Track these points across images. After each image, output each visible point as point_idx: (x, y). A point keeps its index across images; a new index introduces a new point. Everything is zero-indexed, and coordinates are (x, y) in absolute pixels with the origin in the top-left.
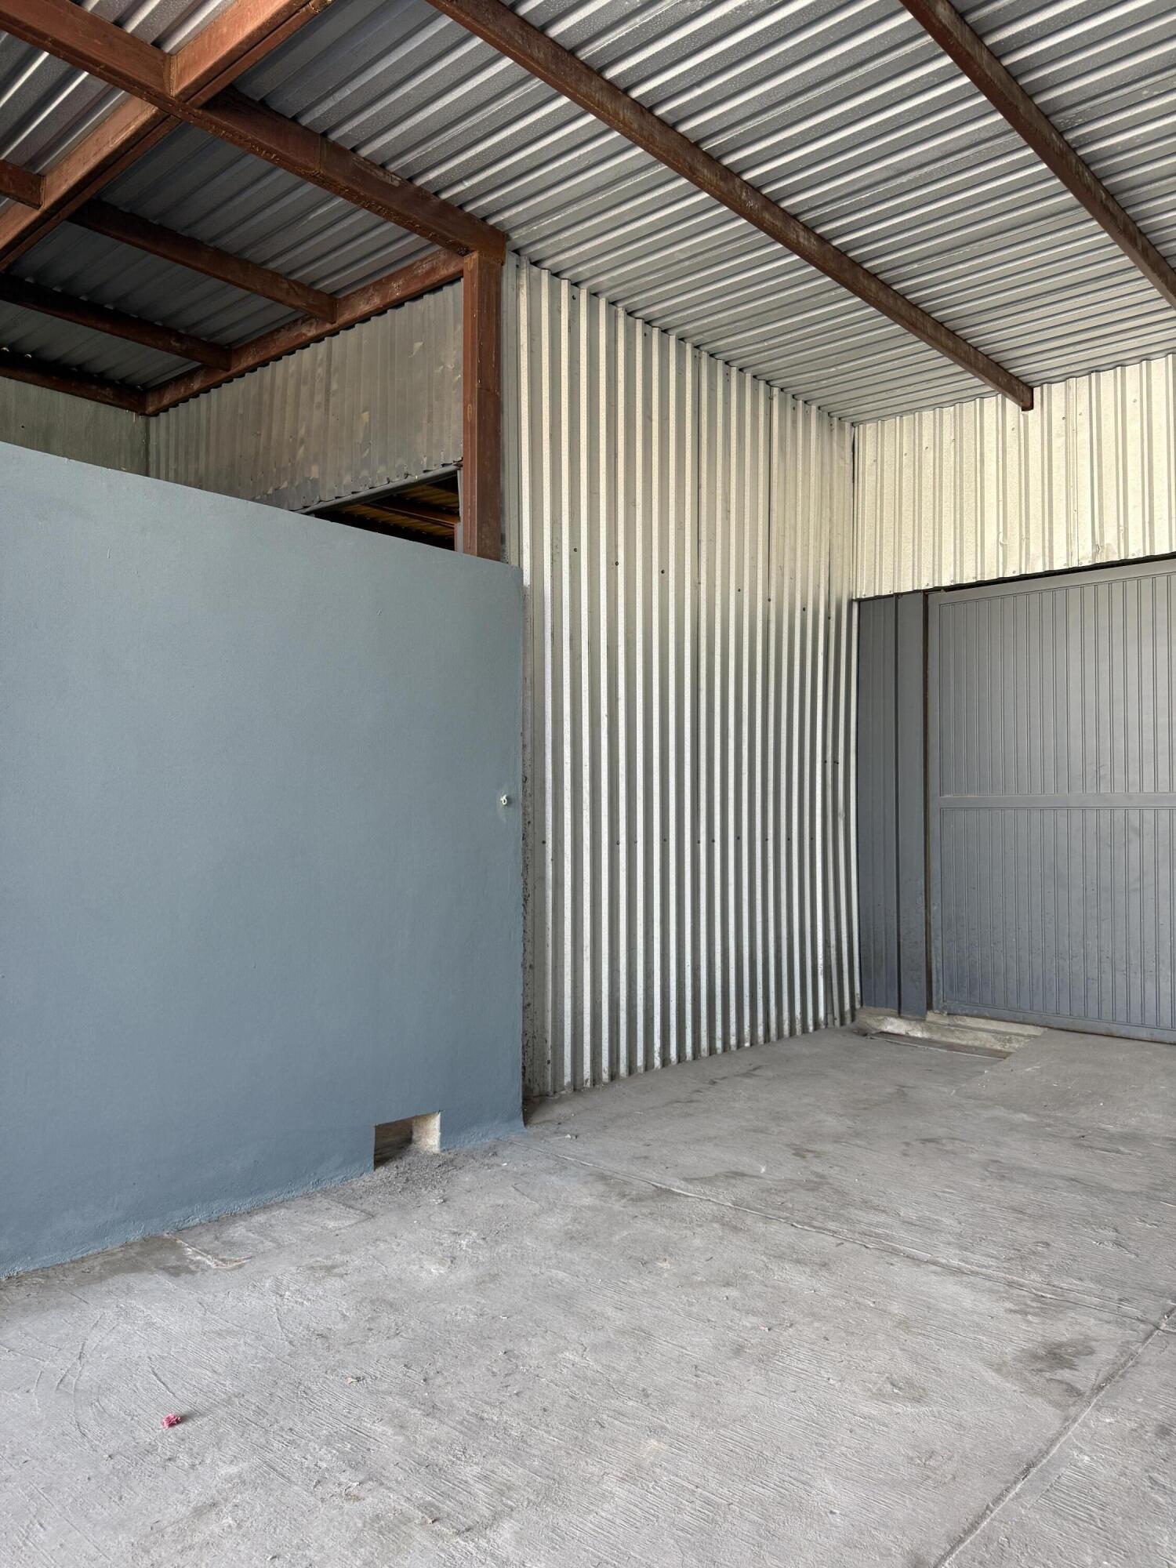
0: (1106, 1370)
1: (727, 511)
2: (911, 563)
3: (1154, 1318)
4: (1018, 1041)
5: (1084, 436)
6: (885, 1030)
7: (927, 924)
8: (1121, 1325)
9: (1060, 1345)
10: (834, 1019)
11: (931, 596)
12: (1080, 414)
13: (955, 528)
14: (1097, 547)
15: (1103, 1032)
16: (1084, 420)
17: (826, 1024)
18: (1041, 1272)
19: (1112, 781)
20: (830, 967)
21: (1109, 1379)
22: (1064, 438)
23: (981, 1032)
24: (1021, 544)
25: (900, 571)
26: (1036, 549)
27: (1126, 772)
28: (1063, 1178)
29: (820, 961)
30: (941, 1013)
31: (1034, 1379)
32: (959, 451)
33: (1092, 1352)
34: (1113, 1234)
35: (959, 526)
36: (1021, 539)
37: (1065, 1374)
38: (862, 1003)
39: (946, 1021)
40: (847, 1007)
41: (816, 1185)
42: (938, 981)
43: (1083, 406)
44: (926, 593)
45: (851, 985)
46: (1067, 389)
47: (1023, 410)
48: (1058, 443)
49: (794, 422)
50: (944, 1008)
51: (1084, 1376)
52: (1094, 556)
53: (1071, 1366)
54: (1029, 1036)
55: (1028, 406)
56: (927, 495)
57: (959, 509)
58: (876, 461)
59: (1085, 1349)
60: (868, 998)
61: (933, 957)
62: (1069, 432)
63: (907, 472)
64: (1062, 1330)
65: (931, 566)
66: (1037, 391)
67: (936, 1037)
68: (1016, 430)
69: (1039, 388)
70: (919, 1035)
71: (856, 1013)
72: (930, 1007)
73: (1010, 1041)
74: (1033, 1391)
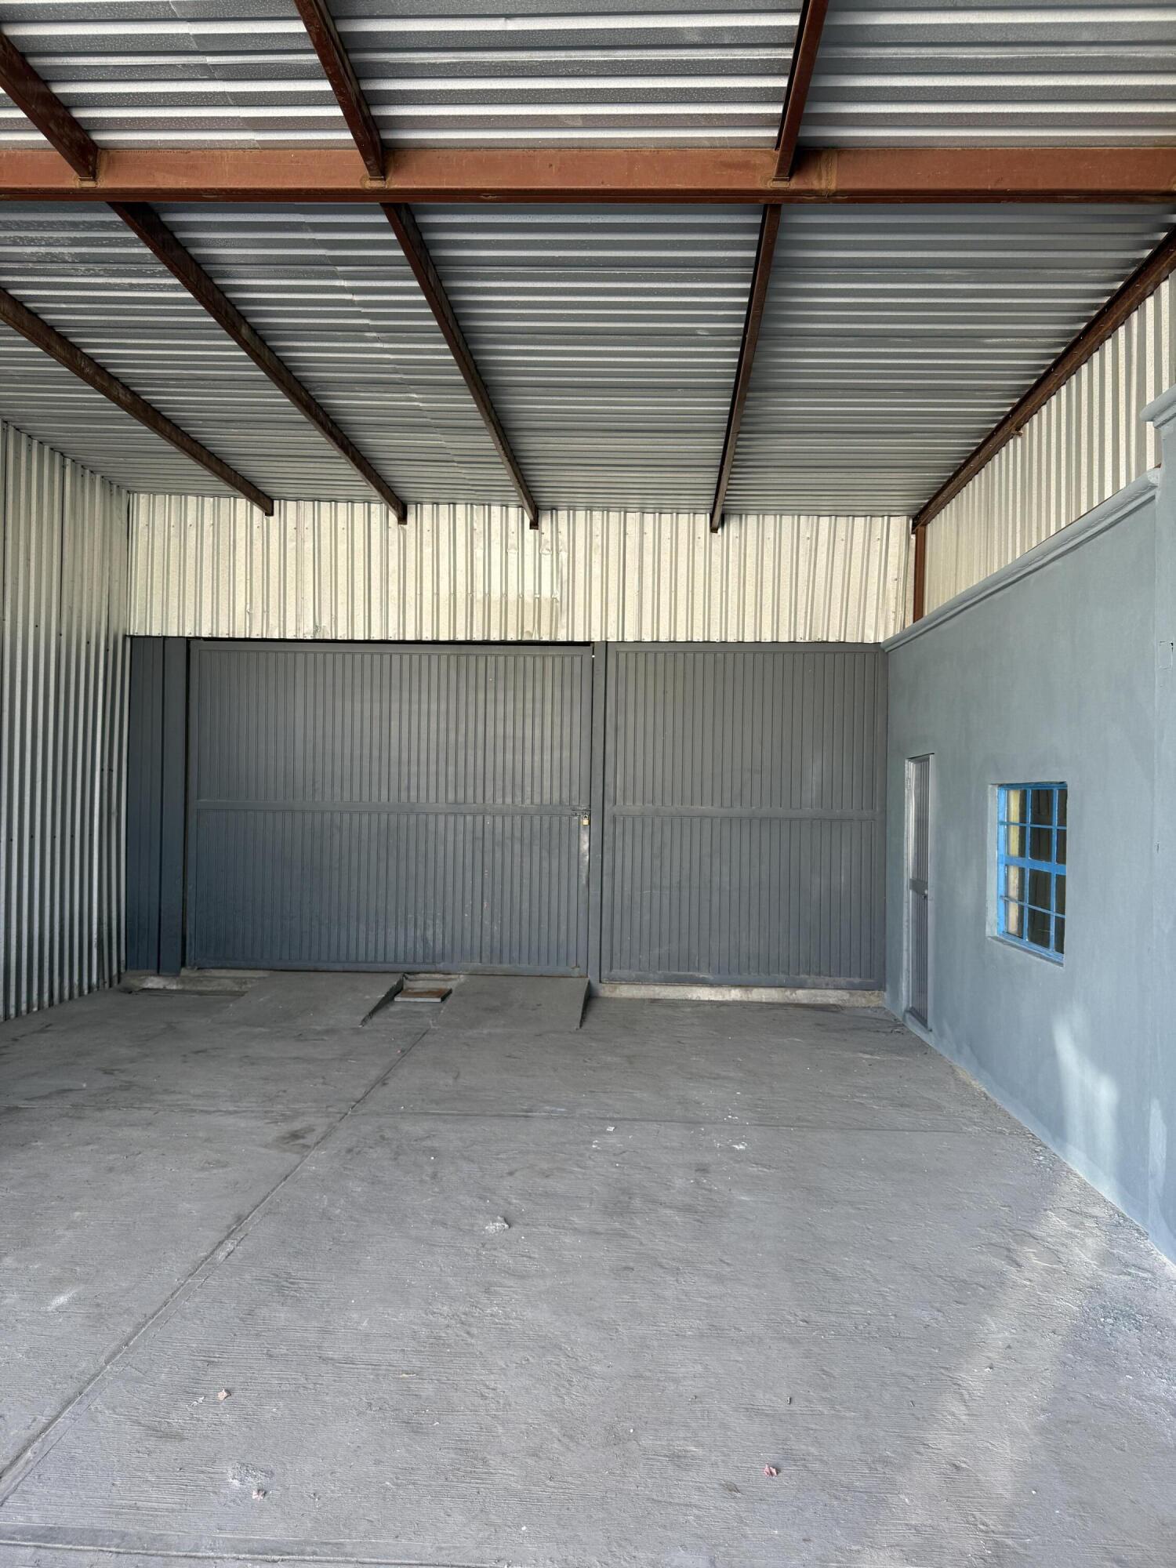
0: (322, 1135)
1: (28, 559)
2: (176, 613)
3: (345, 1111)
4: (252, 982)
5: (309, 545)
6: (146, 987)
7: (184, 900)
8: (328, 1117)
9: (296, 1131)
10: (104, 983)
11: (193, 643)
12: (307, 529)
13: (213, 593)
14: (316, 628)
15: (312, 969)
16: (309, 534)
17: (98, 987)
18: (283, 1103)
19: (323, 792)
20: (102, 940)
21: (322, 1139)
22: (295, 543)
23: (224, 979)
24: (263, 615)
25: (167, 619)
26: (273, 620)
27: (333, 786)
28: (290, 1058)
29: (95, 936)
30: (192, 968)
31: (285, 1146)
32: (216, 533)
33: (314, 1130)
34: (321, 1081)
35: (216, 593)
36: (263, 612)
37: (301, 1141)
38: (126, 968)
39: (197, 974)
40: (115, 972)
41: (128, 1087)
42: (191, 944)
43: (309, 523)
44: (188, 640)
45: (118, 953)
46: (298, 507)
47: (266, 515)
48: (291, 545)
49: (83, 486)
50: (195, 964)
51: (310, 1140)
52: (315, 633)
53: (303, 1137)
54: (259, 978)
55: (269, 513)
56: (190, 562)
57: (216, 579)
58: (148, 525)
59: (310, 1130)
60: (133, 963)
61: (188, 926)
62: (300, 540)
63: (174, 542)
64: (297, 1125)
65: (193, 619)
66: (276, 503)
67: (187, 987)
68: (261, 530)
69: (278, 502)
70: (174, 987)
71: (122, 976)
72: (183, 964)
73: (245, 983)
74: (285, 1151)
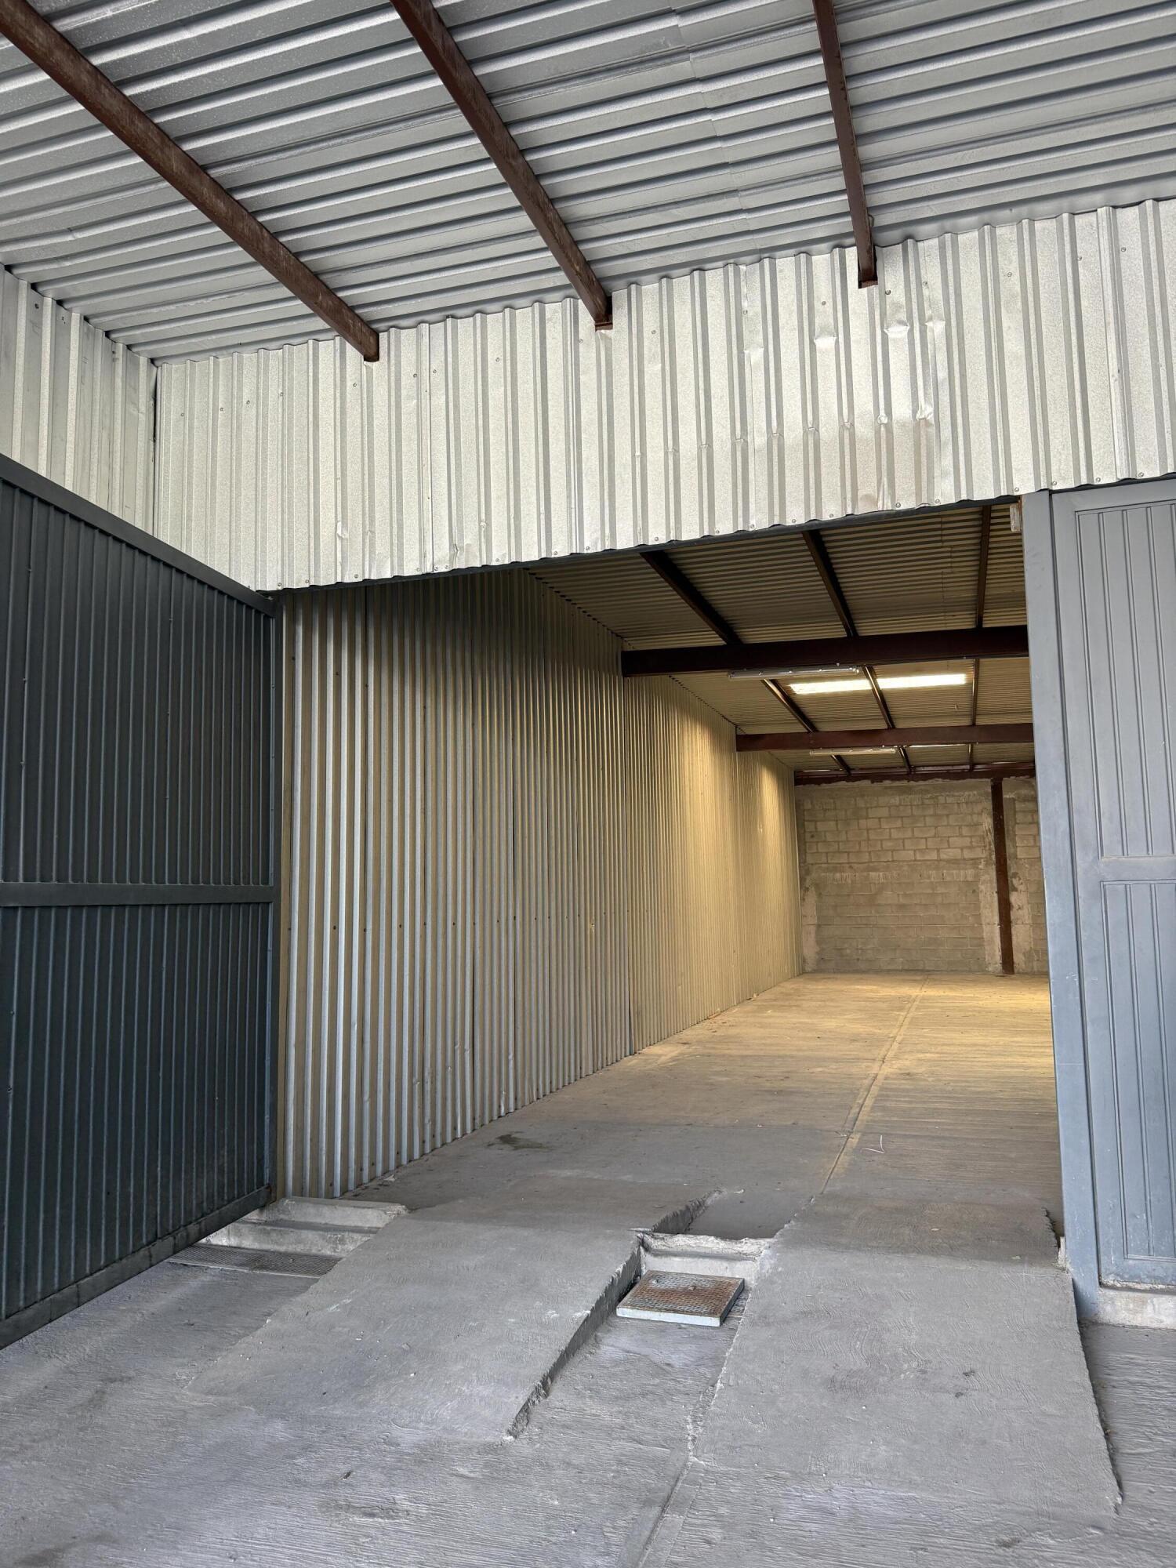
5: (438, 399)
12: (435, 372)
14: (455, 550)
16: (438, 380)
22: (415, 401)
24: (364, 540)
26: (382, 547)
32: (287, 408)
36: (364, 533)
43: (437, 363)
46: (419, 337)
47: (365, 360)
48: (409, 406)
52: (453, 560)
55: (372, 355)
58: (184, 414)
62: (421, 394)
63: (223, 434)
66: (383, 337)
68: (358, 387)
69: (386, 333)
